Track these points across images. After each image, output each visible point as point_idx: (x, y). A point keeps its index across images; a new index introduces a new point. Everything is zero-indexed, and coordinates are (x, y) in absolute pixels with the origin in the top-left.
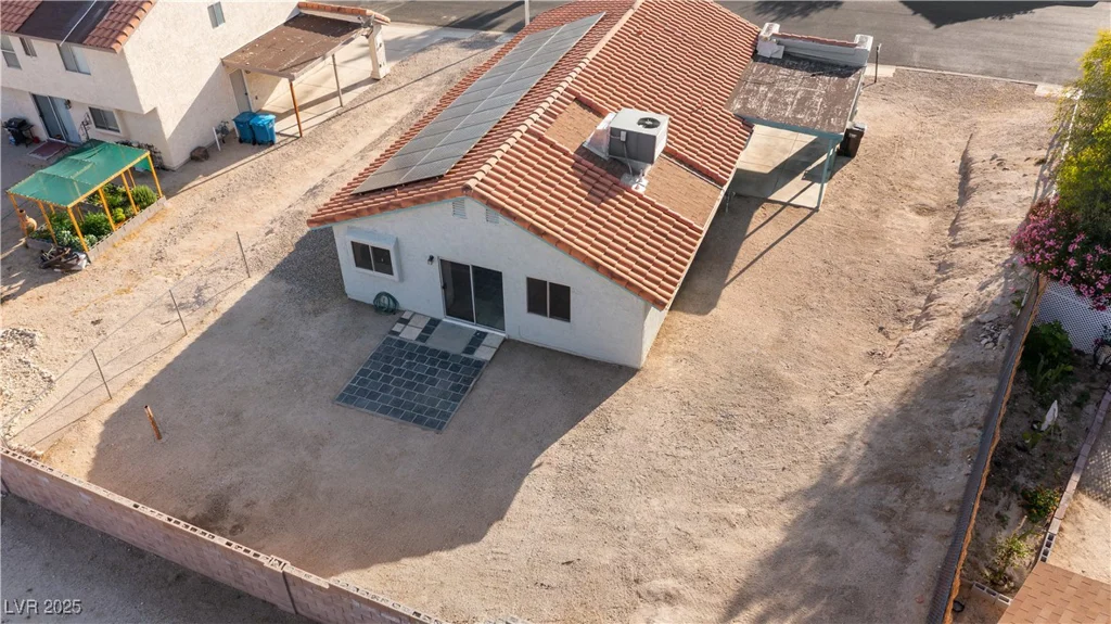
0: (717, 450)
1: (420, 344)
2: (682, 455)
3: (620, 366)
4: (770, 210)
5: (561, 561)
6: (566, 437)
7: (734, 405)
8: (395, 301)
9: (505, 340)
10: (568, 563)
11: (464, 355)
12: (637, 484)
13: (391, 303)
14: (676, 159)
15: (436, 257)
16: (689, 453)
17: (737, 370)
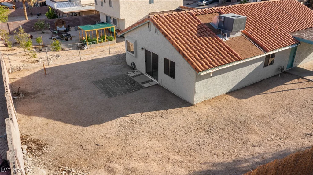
0: (196, 138)
1: (132, 77)
2: (180, 134)
3: (187, 102)
4: (300, 80)
5: (96, 144)
6: (144, 113)
7: (220, 128)
8: (135, 66)
9: (157, 84)
10: (98, 145)
11: (141, 84)
12: (152, 135)
13: (134, 66)
14: (250, 39)
15: (144, 48)
16: (183, 134)
17: (234, 119)
